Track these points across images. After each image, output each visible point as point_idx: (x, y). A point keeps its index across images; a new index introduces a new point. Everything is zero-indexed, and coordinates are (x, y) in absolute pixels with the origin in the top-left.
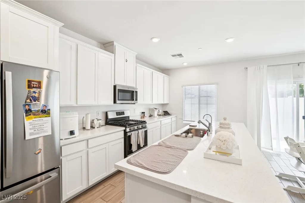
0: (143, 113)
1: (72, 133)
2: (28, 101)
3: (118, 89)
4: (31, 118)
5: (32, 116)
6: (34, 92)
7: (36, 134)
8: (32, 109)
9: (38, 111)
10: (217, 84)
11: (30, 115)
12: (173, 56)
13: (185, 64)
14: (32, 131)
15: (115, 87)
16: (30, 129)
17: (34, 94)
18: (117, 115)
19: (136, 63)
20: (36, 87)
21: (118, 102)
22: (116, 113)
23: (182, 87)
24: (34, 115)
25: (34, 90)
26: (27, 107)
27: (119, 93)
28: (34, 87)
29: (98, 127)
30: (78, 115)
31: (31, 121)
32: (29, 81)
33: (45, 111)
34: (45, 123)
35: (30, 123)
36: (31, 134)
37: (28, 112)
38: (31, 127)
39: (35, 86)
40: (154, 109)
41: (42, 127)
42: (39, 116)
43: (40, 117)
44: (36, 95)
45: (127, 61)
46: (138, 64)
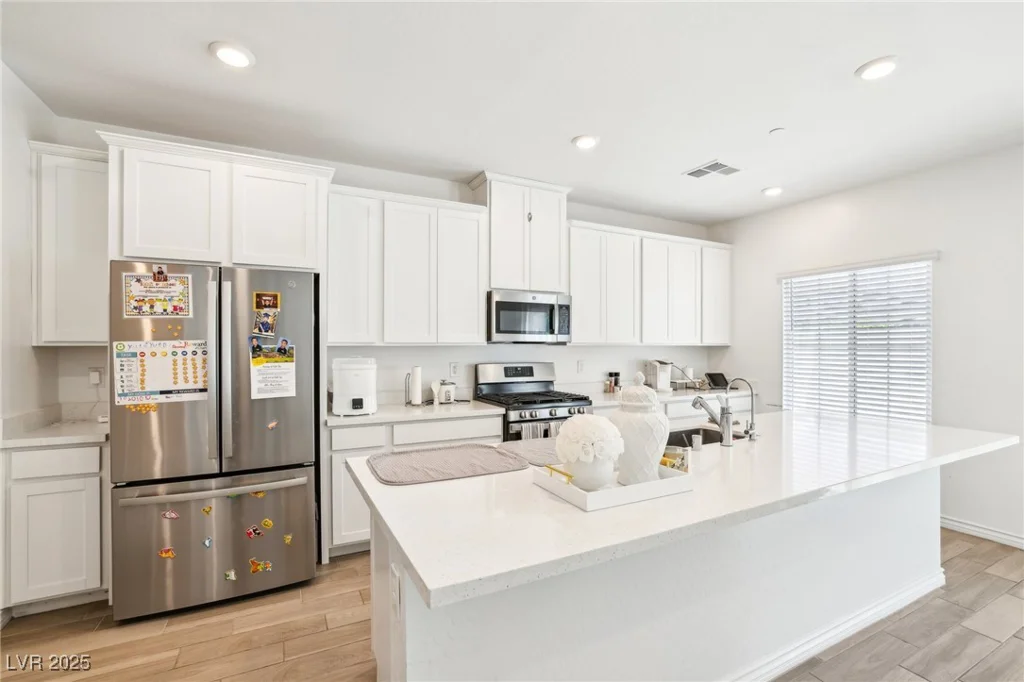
0: (611, 375)
1: (358, 404)
2: (256, 331)
3: (497, 303)
4: (262, 363)
5: (262, 358)
6: (267, 315)
7: (266, 392)
8: (263, 346)
9: (272, 350)
10: (937, 257)
11: (259, 356)
12: (697, 173)
13: (774, 193)
14: (263, 385)
15: (489, 296)
16: (259, 381)
17: (265, 319)
18: (506, 376)
19: (570, 217)
20: (269, 306)
21: (496, 337)
22: (506, 369)
23: (779, 281)
24: (266, 356)
25: (266, 310)
26: (255, 343)
27: (502, 313)
28: (266, 306)
29: (443, 401)
30: (375, 366)
31: (260, 367)
32: (258, 296)
33: (285, 350)
34: (285, 373)
35: (259, 370)
36: (260, 391)
37: (257, 350)
38: (260, 378)
39: (267, 303)
40: (658, 364)
41: (278, 379)
42: (276, 359)
43: (276, 362)
44: (270, 320)
45: (530, 219)
46: (575, 222)
